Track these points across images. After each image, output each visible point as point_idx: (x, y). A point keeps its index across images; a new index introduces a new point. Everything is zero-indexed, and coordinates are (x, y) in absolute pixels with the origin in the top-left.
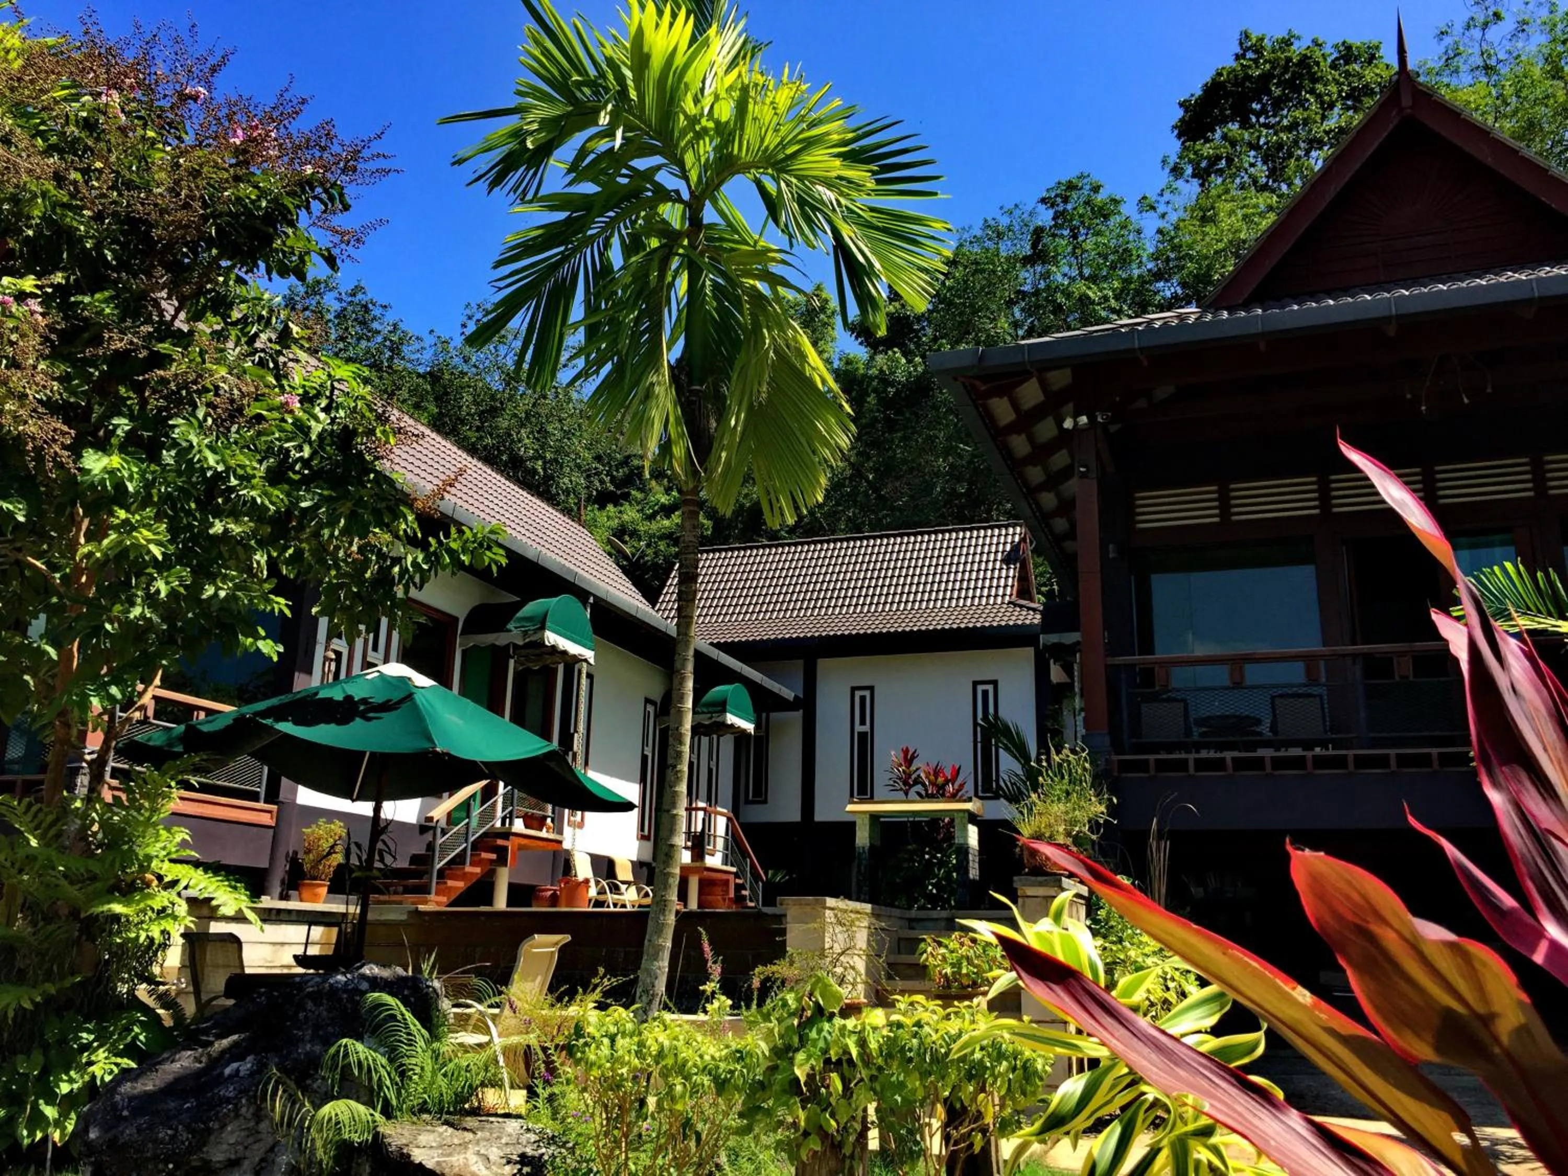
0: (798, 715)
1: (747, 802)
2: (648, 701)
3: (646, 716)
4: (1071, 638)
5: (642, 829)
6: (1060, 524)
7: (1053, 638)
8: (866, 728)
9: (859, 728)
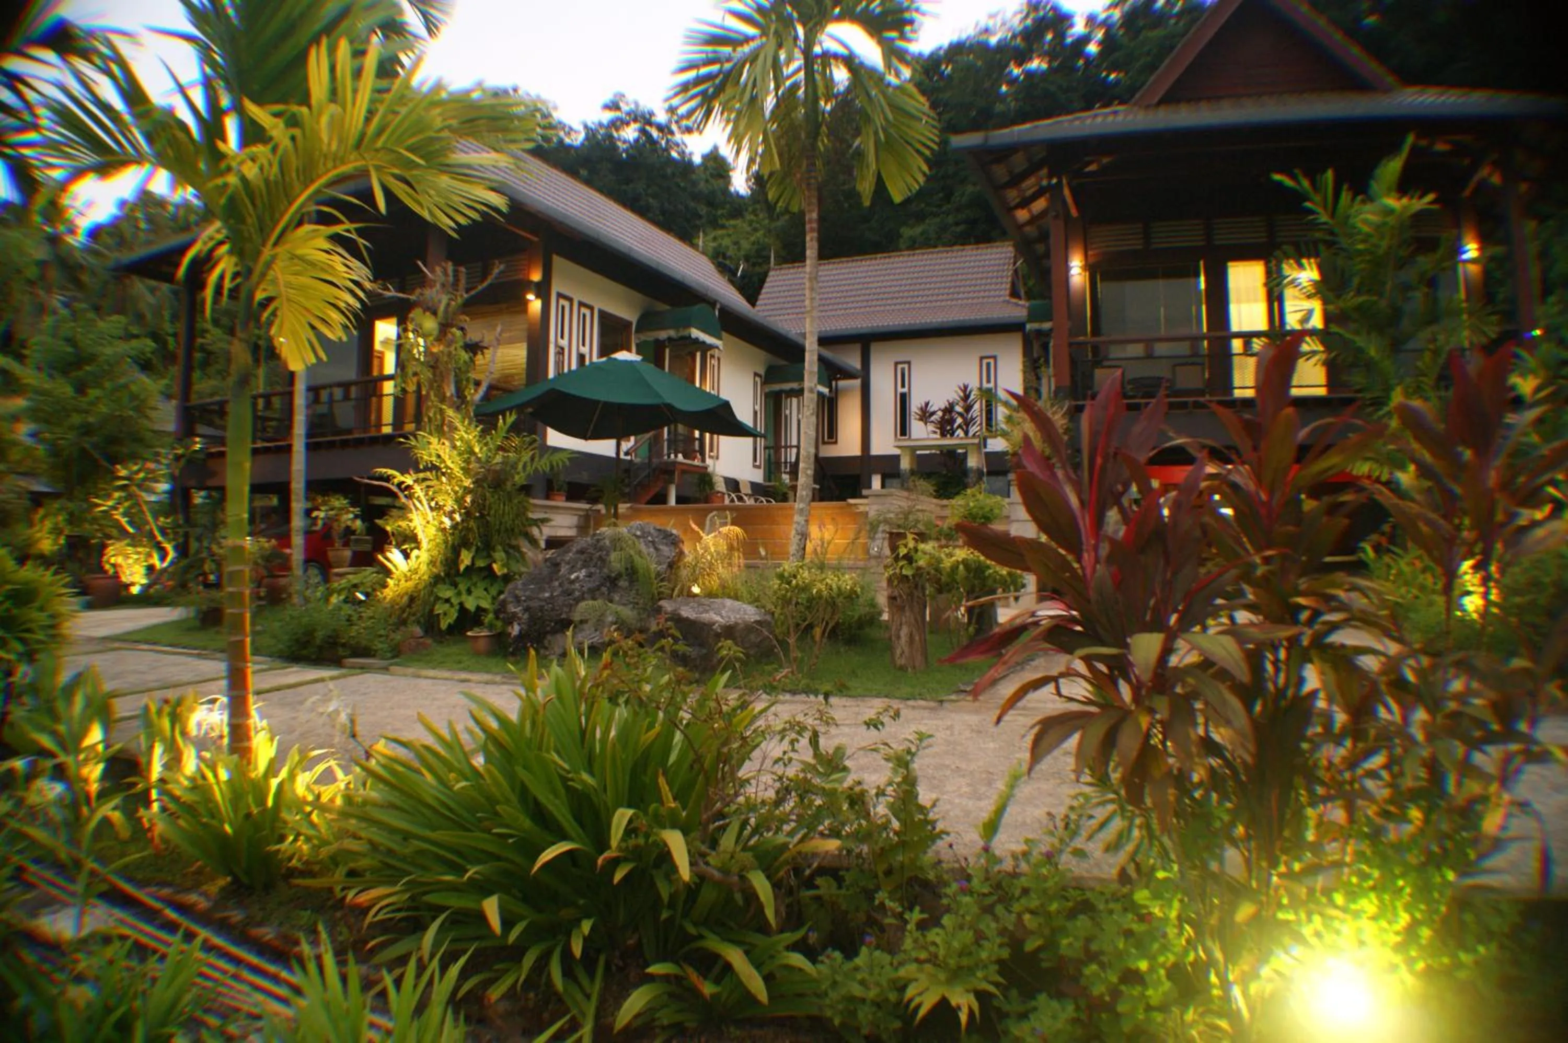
0: (857, 382)
1: (824, 443)
2: (756, 374)
3: (755, 383)
4: (1047, 326)
5: (755, 459)
6: (1040, 248)
7: (1036, 326)
8: (905, 390)
9: (900, 390)
